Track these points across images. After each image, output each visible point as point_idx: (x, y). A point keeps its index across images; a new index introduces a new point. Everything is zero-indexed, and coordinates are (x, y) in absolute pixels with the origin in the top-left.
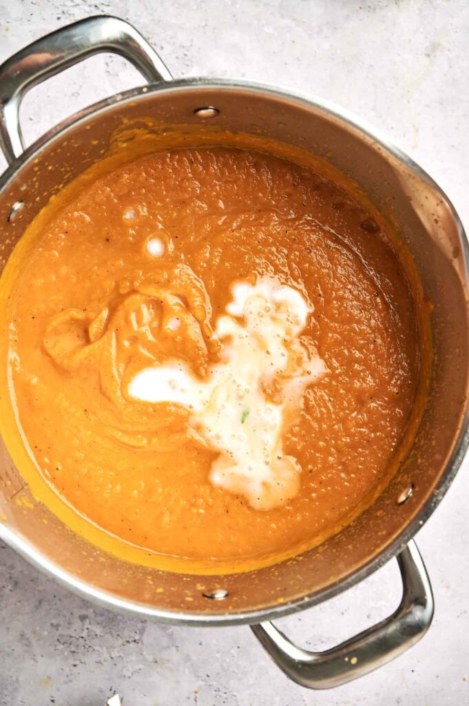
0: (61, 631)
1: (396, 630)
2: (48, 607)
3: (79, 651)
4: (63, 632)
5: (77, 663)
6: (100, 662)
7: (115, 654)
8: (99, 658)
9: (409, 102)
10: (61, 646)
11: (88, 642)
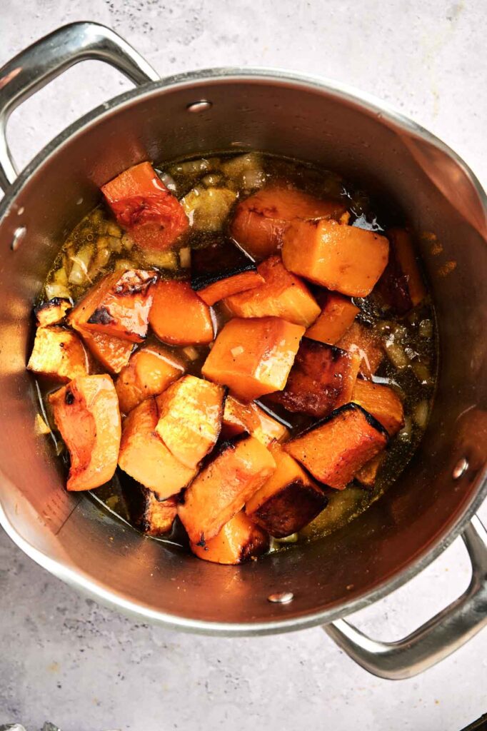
2: (53, 591)
3: (87, 636)
4: (69, 617)
5: (85, 648)
6: (107, 647)
7: (123, 639)
8: (107, 643)
9: (429, 68)
10: (68, 631)
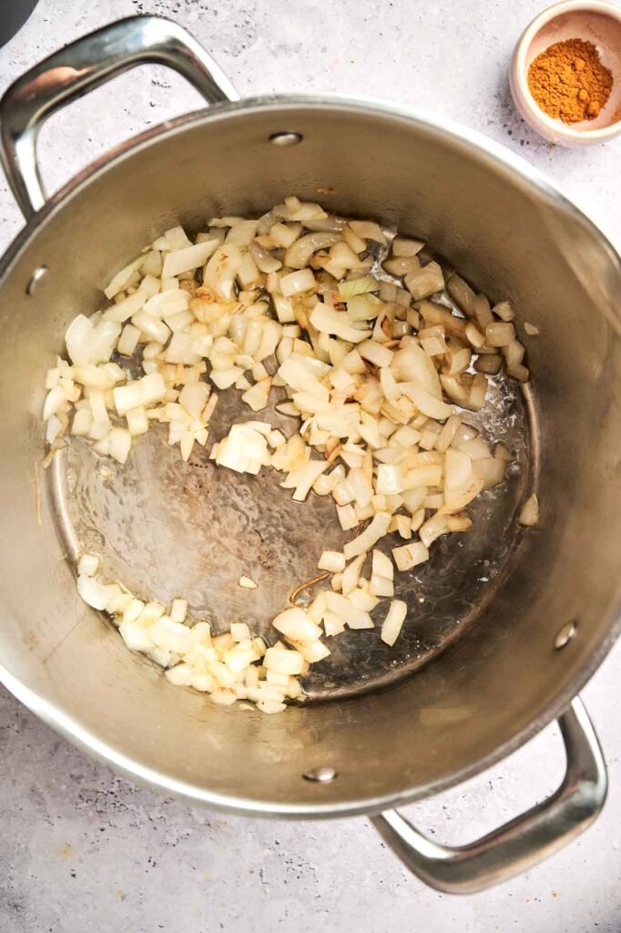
0: (84, 784)
1: (559, 815)
2: (67, 753)
3: (108, 811)
4: (86, 786)
5: (106, 826)
6: (135, 825)
8: (135, 820)
10: (85, 804)
11: (119, 799)
